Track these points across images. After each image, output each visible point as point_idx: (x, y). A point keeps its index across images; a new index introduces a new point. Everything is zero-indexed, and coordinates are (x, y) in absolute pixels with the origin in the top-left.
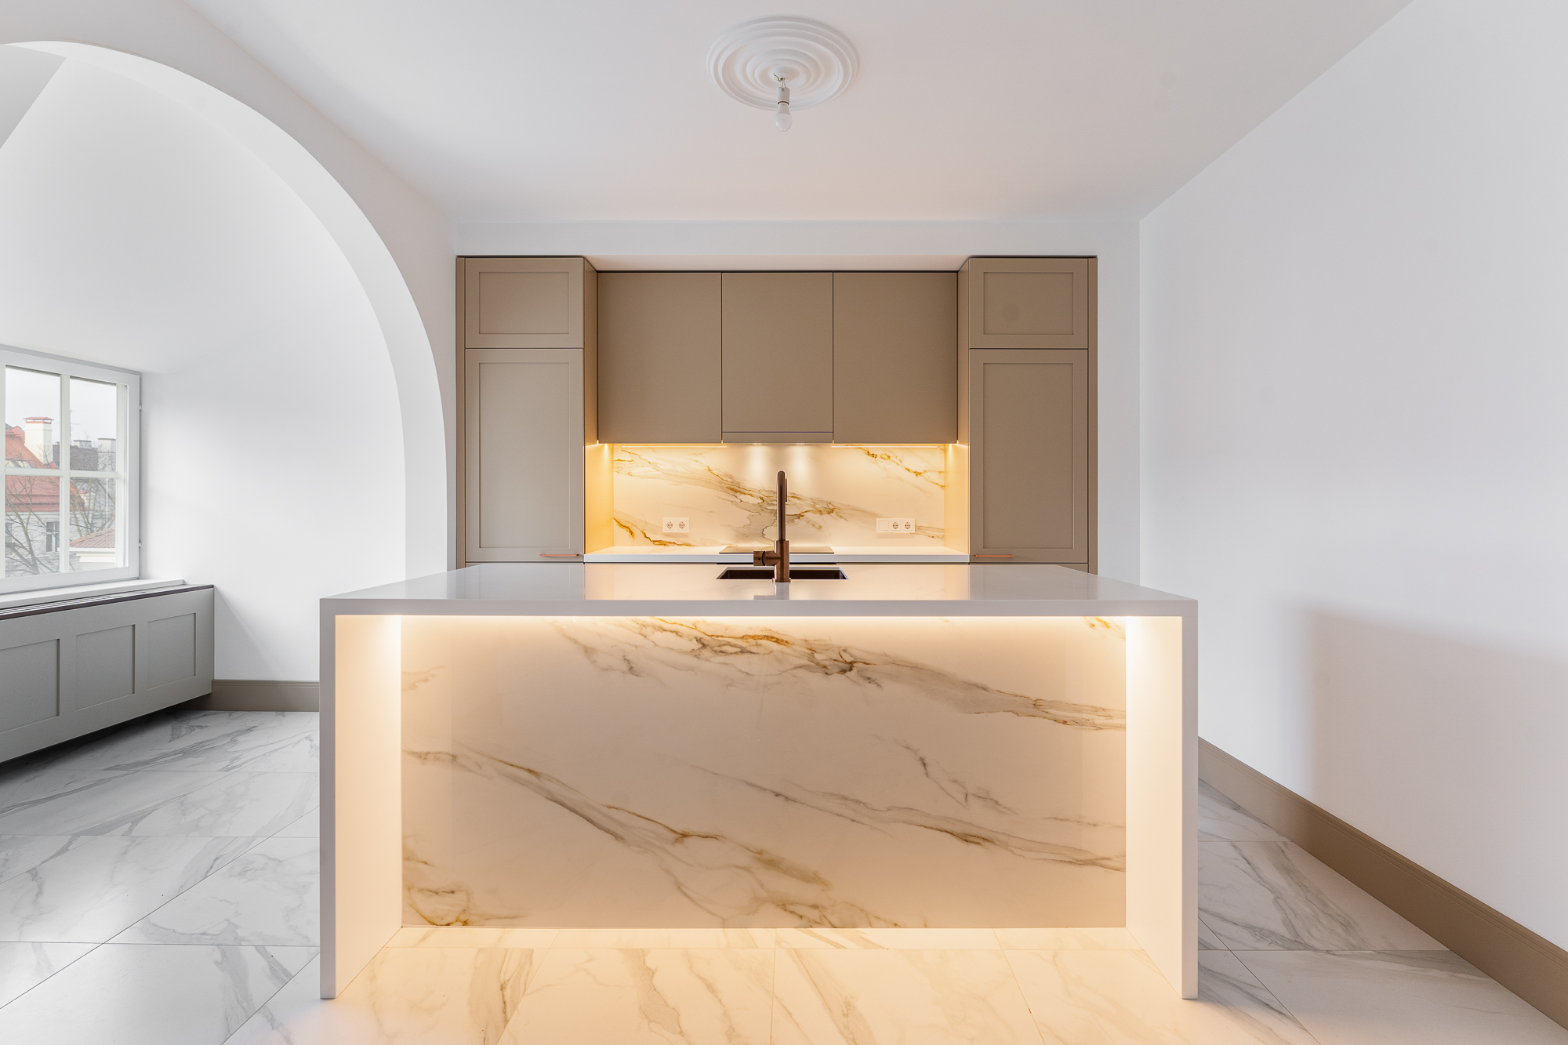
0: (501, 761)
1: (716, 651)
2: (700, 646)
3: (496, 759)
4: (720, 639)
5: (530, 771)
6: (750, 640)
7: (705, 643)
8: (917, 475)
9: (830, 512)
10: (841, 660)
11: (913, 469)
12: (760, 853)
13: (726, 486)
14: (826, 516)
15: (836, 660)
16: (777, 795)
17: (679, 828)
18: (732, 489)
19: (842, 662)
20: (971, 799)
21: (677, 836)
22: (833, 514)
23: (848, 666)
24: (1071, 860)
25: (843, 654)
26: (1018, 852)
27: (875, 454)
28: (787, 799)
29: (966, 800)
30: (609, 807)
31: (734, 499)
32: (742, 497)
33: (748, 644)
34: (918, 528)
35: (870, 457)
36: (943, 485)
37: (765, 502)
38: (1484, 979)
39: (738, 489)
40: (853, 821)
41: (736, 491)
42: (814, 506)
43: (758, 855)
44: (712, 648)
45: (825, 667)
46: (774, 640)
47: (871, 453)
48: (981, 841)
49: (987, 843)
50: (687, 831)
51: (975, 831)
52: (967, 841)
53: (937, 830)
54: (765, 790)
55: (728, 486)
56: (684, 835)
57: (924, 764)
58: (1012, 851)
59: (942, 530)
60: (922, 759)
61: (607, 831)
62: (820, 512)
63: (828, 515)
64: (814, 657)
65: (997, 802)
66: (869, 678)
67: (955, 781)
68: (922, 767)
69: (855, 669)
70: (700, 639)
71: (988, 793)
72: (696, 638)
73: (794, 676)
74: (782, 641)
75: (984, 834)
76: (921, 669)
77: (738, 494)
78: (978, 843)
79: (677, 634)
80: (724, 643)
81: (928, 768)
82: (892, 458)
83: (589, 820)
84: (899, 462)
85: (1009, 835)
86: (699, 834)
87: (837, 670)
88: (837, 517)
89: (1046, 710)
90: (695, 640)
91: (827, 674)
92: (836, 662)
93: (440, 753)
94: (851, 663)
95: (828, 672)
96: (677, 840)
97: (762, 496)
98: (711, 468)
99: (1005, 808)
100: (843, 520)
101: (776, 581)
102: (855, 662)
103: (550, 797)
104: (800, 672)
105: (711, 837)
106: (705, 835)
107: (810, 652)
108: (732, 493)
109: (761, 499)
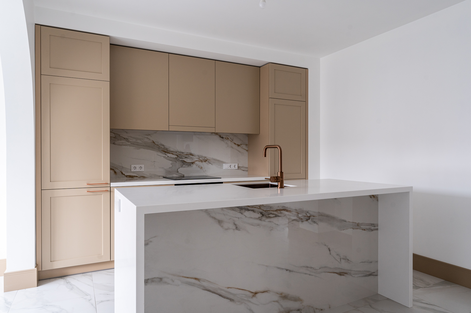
0: (183, 277)
1: (267, 217)
2: (262, 215)
3: (180, 276)
4: (268, 212)
5: (196, 279)
6: (278, 211)
7: (264, 214)
8: (238, 146)
9: (206, 161)
10: (306, 216)
11: (237, 143)
12: (281, 294)
13: (161, 150)
14: (204, 163)
15: (305, 216)
16: (287, 270)
17: (254, 290)
18: (164, 151)
19: (307, 217)
20: (342, 259)
21: (253, 294)
22: (207, 162)
23: (308, 218)
24: (366, 275)
25: (307, 213)
26: (353, 275)
27: (223, 137)
28: (290, 271)
29: (341, 261)
30: (228, 288)
31: (165, 155)
32: (169, 155)
33: (278, 213)
34: (239, 167)
35: (221, 138)
36: (247, 150)
37: (179, 157)
38: (455, 285)
39: (166, 151)
40: (310, 275)
41: (166, 152)
42: (199, 159)
43: (281, 295)
44: (266, 216)
45: (302, 219)
46: (286, 210)
47: (221, 136)
48: (344, 274)
49: (346, 275)
50: (257, 291)
51: (343, 271)
52: (340, 275)
53: (333, 273)
54: (283, 269)
55: (162, 150)
56: (256, 293)
57: (330, 250)
58: (352, 276)
59: (247, 168)
60: (329, 249)
61: (227, 298)
62: (202, 161)
63: (205, 163)
64: (298, 216)
65: (348, 260)
66: (314, 222)
67: (338, 255)
68: (329, 251)
69: (310, 219)
70: (262, 212)
71: (346, 257)
72: (260, 212)
73: (292, 224)
74: (289, 210)
75: (345, 271)
76: (329, 216)
77: (166, 153)
78: (343, 275)
79: (253, 211)
80: (270, 213)
81: (331, 251)
82: (230, 139)
83: (220, 295)
84: (232, 141)
85: (351, 270)
86: (261, 291)
87: (305, 220)
88: (208, 163)
89: (360, 226)
90: (260, 213)
91: (302, 221)
92: (305, 217)
93: (155, 278)
94: (309, 217)
95: (303, 221)
96: (253, 296)
97: (177, 154)
98: (154, 141)
99: (350, 261)
100: (210, 164)
101: (280, 188)
102: (311, 216)
103: (204, 289)
104: (294, 222)
105: (265, 292)
106: (263, 291)
107: (297, 214)
108: (164, 153)
109: (177, 155)
